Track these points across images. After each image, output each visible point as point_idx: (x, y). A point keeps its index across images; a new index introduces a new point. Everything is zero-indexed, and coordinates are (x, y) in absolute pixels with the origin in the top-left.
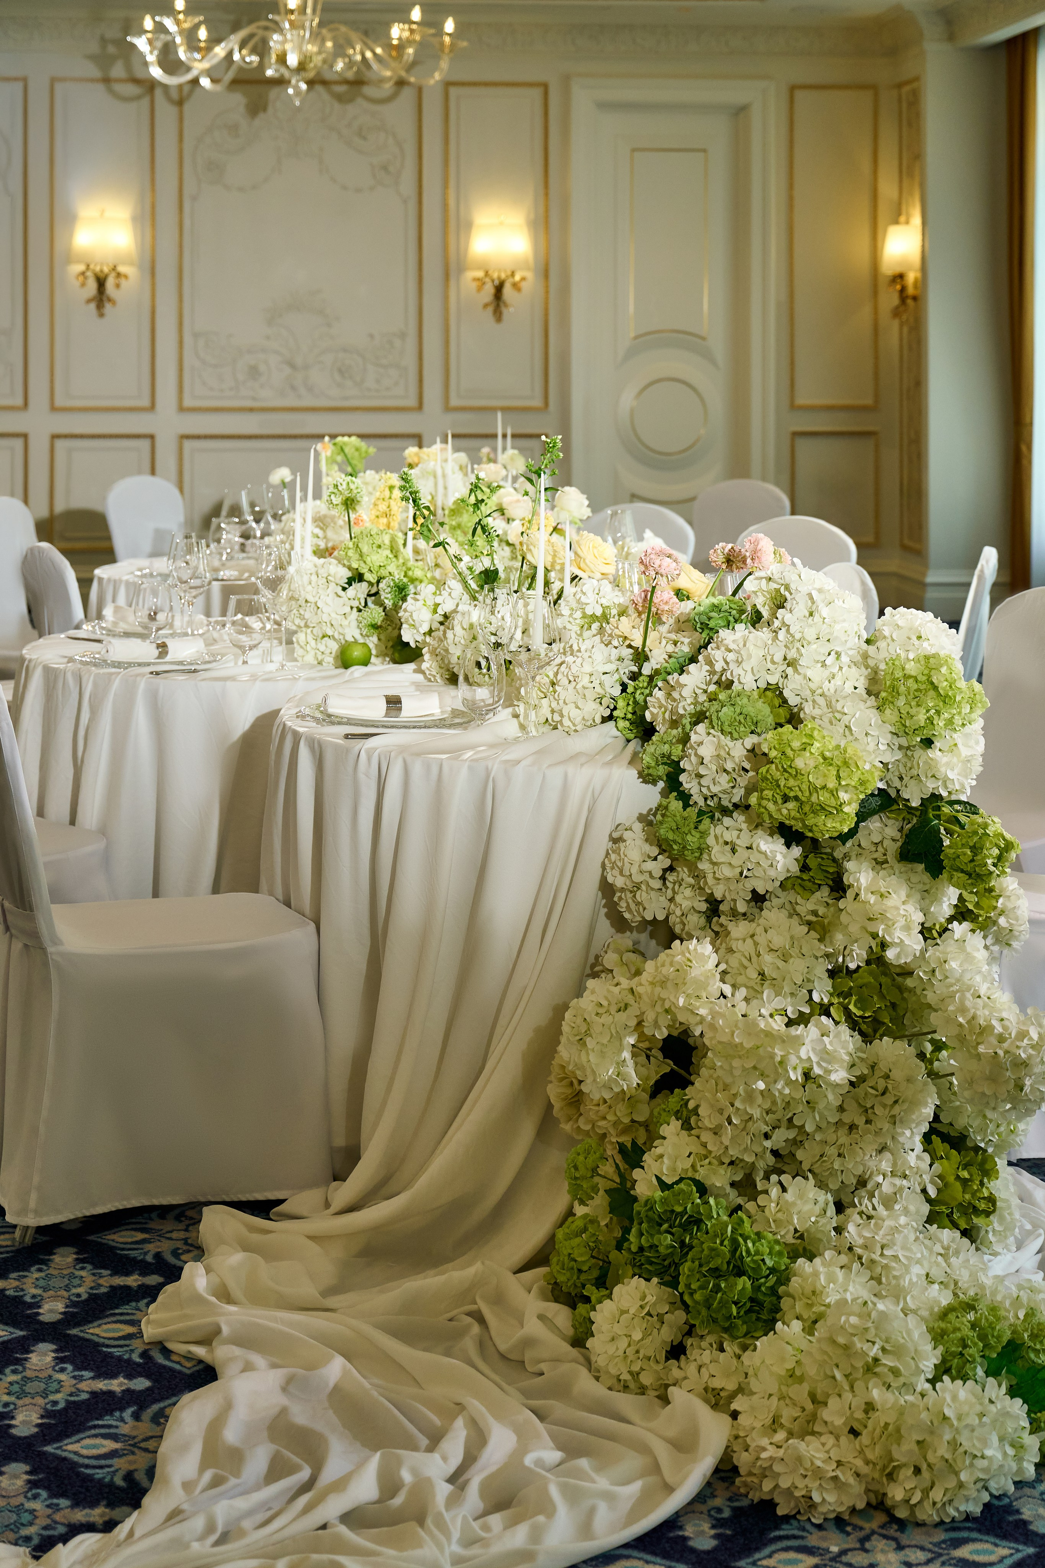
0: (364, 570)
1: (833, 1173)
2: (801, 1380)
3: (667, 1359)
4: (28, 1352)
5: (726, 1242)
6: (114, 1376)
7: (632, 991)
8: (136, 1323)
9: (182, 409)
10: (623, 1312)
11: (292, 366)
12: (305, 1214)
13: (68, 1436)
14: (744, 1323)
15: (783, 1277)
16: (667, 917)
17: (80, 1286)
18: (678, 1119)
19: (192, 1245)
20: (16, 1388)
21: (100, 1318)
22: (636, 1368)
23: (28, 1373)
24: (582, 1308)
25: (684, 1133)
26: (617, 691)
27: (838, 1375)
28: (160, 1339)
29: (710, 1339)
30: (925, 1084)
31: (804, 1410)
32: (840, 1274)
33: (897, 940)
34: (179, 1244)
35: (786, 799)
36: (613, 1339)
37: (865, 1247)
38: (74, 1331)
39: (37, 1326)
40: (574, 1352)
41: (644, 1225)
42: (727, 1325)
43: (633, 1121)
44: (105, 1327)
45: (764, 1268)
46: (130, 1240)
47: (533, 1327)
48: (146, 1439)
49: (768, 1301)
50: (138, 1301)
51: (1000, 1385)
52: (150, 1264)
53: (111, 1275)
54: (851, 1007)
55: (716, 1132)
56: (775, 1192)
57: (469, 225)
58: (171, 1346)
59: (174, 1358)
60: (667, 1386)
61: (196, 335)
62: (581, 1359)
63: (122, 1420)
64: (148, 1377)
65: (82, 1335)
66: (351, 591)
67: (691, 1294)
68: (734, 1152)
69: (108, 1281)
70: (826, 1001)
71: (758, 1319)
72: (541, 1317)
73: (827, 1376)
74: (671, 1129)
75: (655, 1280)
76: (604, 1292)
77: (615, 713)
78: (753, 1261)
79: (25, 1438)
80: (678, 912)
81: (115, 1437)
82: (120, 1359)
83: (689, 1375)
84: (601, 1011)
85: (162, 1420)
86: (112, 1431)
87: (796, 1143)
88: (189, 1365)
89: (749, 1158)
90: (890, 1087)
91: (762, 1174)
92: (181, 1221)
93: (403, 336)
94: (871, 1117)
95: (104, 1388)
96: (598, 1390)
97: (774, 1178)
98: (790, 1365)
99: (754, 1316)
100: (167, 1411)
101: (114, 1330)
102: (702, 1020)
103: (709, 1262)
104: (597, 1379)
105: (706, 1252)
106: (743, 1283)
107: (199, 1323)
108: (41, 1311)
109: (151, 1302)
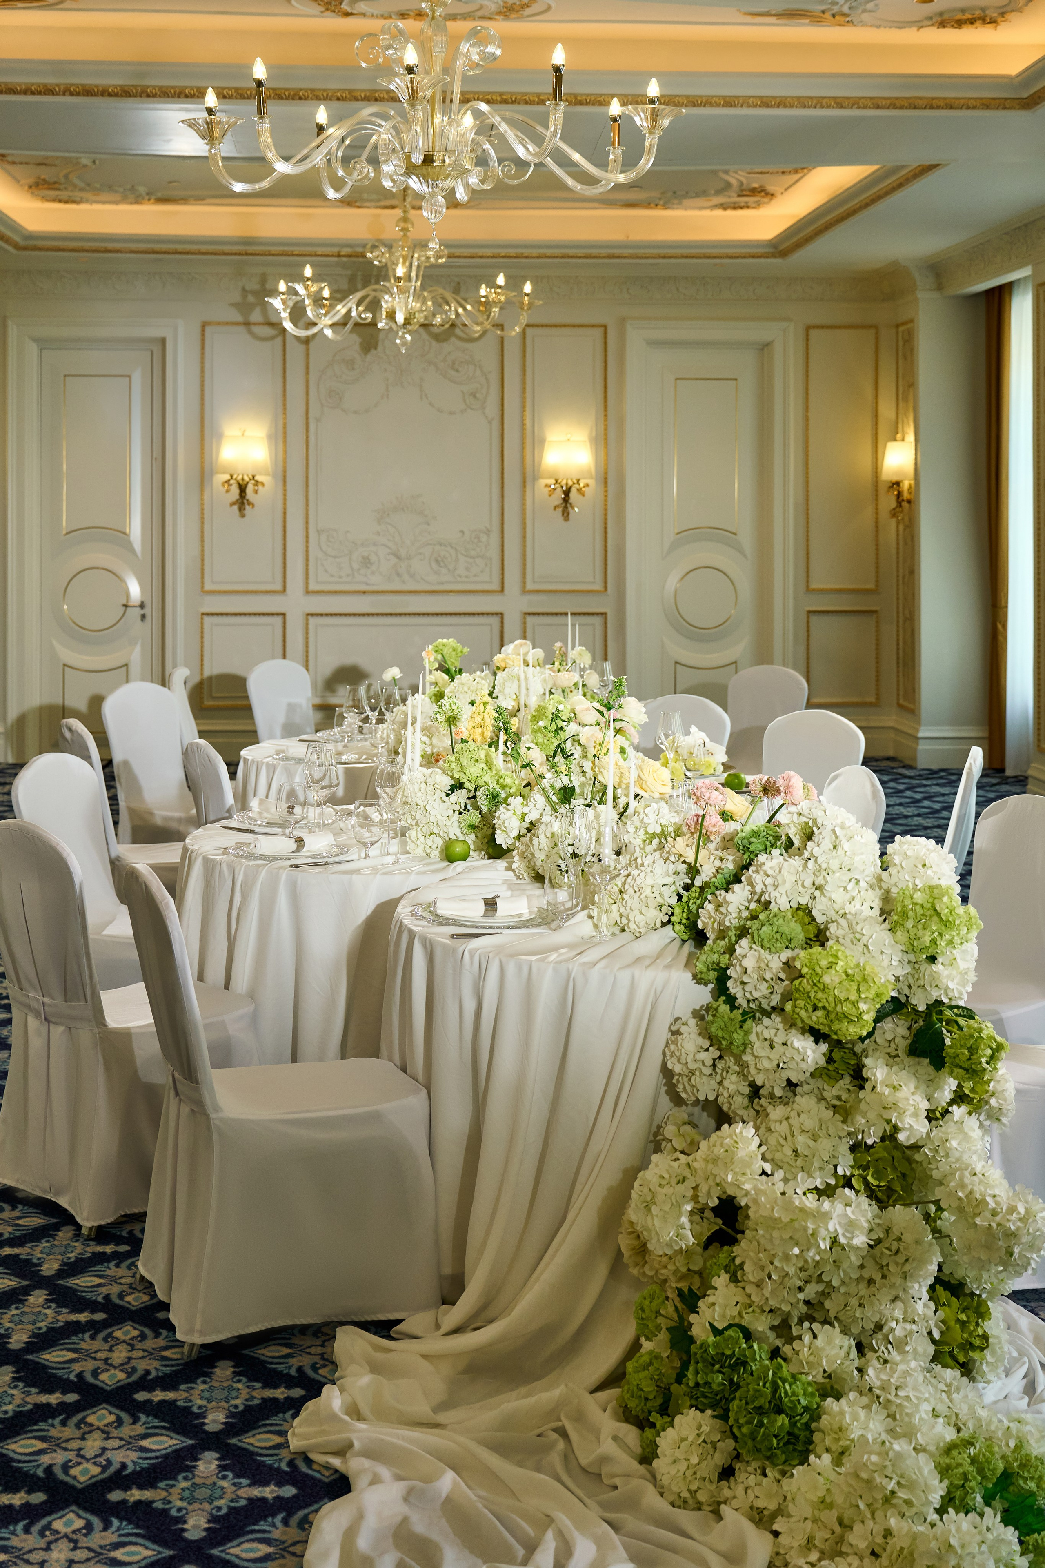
0: (465, 779)
1: (855, 1320)
2: (831, 1506)
3: (719, 1481)
4: (197, 1459)
5: (768, 1385)
6: (266, 1484)
7: (688, 1164)
8: (283, 1433)
9: (307, 592)
10: (684, 1440)
11: (398, 557)
12: (419, 1334)
13: (230, 1540)
14: (783, 1452)
15: (815, 1414)
16: (717, 1097)
17: (237, 1397)
18: (727, 1272)
19: (327, 1360)
20: (187, 1494)
21: (254, 1428)
22: (694, 1487)
23: (197, 1480)
24: (649, 1432)
25: (732, 1285)
26: (673, 901)
27: (862, 1506)
28: (303, 1450)
29: (755, 1464)
30: (931, 1244)
31: (833, 1533)
32: (862, 1414)
33: (907, 1126)
34: (317, 1359)
35: (815, 1008)
36: (675, 1462)
37: (883, 1388)
38: (233, 1441)
39: (203, 1436)
40: (642, 1469)
41: (700, 1365)
42: (769, 1454)
43: (689, 1270)
44: (258, 1437)
45: (799, 1407)
46: (277, 1354)
47: (608, 1447)
48: (294, 1544)
49: (803, 1435)
50: (284, 1413)
51: (995, 1515)
52: (293, 1377)
53: (262, 1388)
54: (869, 1178)
55: (759, 1285)
56: (807, 1338)
57: (542, 442)
58: (313, 1456)
59: (315, 1467)
60: (719, 1503)
61: (319, 532)
62: (648, 1476)
63: (274, 1525)
64: (294, 1484)
65: (240, 1444)
66: (453, 798)
67: (739, 1428)
68: (773, 1303)
69: (262, 1393)
70: (848, 1174)
71: (794, 1450)
72: (615, 1438)
73: (852, 1506)
74: (721, 1281)
75: (709, 1412)
76: (668, 1419)
77: (673, 919)
78: (790, 1401)
79: (196, 1541)
80: (726, 1094)
81: (268, 1542)
82: (270, 1467)
83: (737, 1494)
84: (663, 1182)
85: (306, 1526)
86: (266, 1535)
87: (824, 1294)
88: (327, 1473)
89: (786, 1308)
90: (902, 1248)
91: (796, 1320)
92: (318, 1337)
93: (488, 532)
94: (886, 1273)
95: (259, 1495)
96: (662, 1505)
97: (806, 1324)
98: (821, 1493)
99: (791, 1447)
100: (311, 1517)
101: (265, 1440)
102: (747, 1193)
103: (753, 1401)
104: (662, 1494)
105: (751, 1393)
106: (782, 1420)
107: (335, 1437)
108: (206, 1421)
109: (296, 1415)
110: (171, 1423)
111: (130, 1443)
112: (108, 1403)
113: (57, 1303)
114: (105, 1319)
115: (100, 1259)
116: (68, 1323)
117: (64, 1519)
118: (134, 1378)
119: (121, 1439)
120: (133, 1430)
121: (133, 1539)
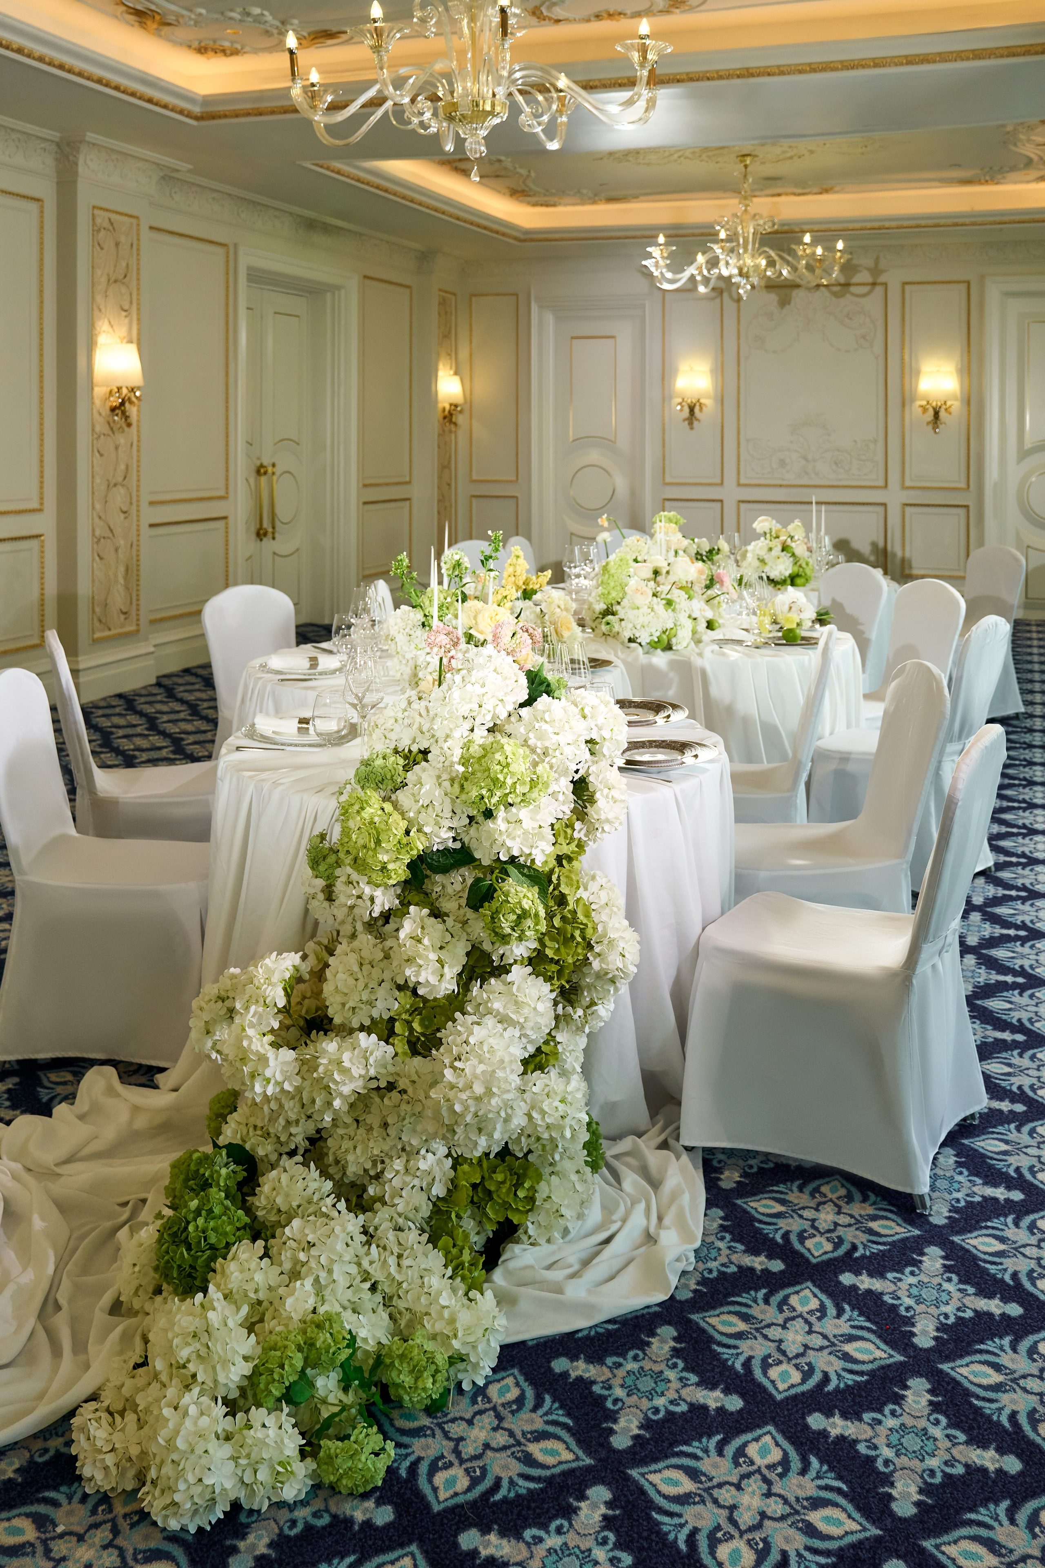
9: (739, 485)
11: (805, 458)
57: (918, 373)
61: (748, 441)
93: (875, 441)
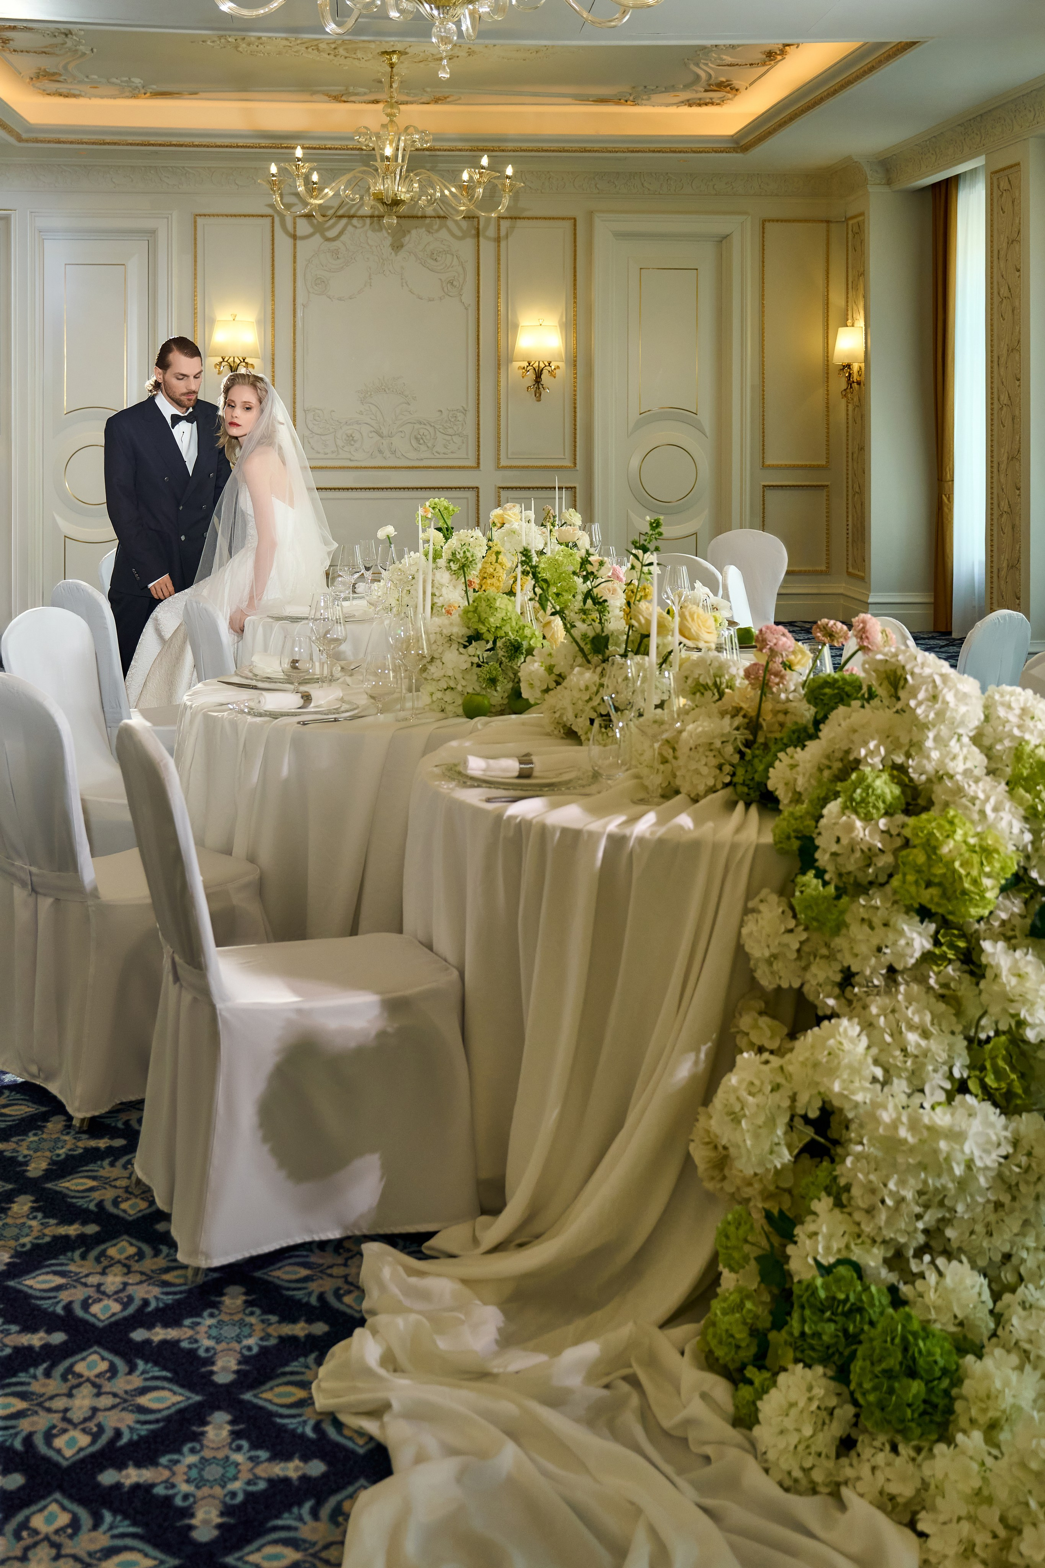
0: (483, 629)
1: (981, 1252)
2: (989, 1501)
3: (838, 1456)
4: (205, 1423)
5: (897, 1341)
6: (288, 1458)
7: (782, 1068)
8: (305, 1385)
10: (792, 1405)
11: (380, 435)
12: (455, 1251)
13: (248, 1543)
14: (919, 1425)
15: (956, 1377)
16: (802, 985)
17: (250, 1336)
18: (829, 1194)
19: (351, 1284)
20: (194, 1473)
21: (272, 1379)
22: (807, 1464)
23: (207, 1454)
24: (746, 1392)
25: (837, 1211)
26: (736, 758)
27: (1033, 1504)
28: (331, 1409)
29: (882, 1439)
31: (995, 1536)
32: (1014, 1376)
33: (1037, 1021)
34: (340, 1282)
35: (929, 884)
36: (782, 1432)
37: (1030, 1342)
38: (248, 1396)
39: (211, 1389)
40: (738, 1436)
41: (807, 1312)
42: (901, 1427)
43: (777, 1187)
44: (278, 1390)
45: (937, 1369)
46: (294, 1277)
47: (697, 1408)
48: (327, 1547)
49: (942, 1402)
50: (306, 1356)
52: (314, 1307)
53: (280, 1322)
54: (987, 1080)
55: (870, 1211)
56: (932, 1277)
57: (516, 327)
58: (343, 1418)
59: (346, 1432)
60: (838, 1485)
61: (305, 411)
62: (747, 1445)
63: (300, 1519)
64: (323, 1458)
65: (255, 1401)
66: (471, 650)
67: (864, 1394)
68: (889, 1234)
69: (279, 1330)
70: (965, 1076)
71: (931, 1421)
72: (704, 1396)
73: (1019, 1503)
74: (822, 1205)
75: (819, 1370)
76: (767, 1375)
77: (735, 780)
78: (928, 1363)
79: (206, 1544)
80: (814, 983)
81: (295, 1544)
82: (294, 1433)
83: (862, 1475)
84: (754, 1090)
85: (341, 1519)
86: (291, 1534)
87: (944, 1222)
88: (361, 1442)
89: (902, 1240)
90: (1034, 1165)
91: (911, 1252)
92: (339, 1254)
93: (465, 411)
94: (1016, 1193)
95: (281, 1474)
96: (768, 1486)
97: (927, 1258)
98: (976, 1483)
99: (927, 1418)
100: (346, 1505)
101: (285, 1395)
102: (856, 1105)
103: (880, 1361)
104: (767, 1471)
105: (877, 1351)
106: (916, 1387)
107: (368, 1395)
108: (215, 1368)
109: (319, 1362)
110: (175, 1372)
111: (125, 1401)
112: (99, 1344)
113: (44, 1212)
114: (97, 1233)
115: (93, 1155)
116: (56, 1238)
117: (46, 1513)
118: (131, 1310)
119: (115, 1395)
120: (128, 1382)
121: (129, 1542)
